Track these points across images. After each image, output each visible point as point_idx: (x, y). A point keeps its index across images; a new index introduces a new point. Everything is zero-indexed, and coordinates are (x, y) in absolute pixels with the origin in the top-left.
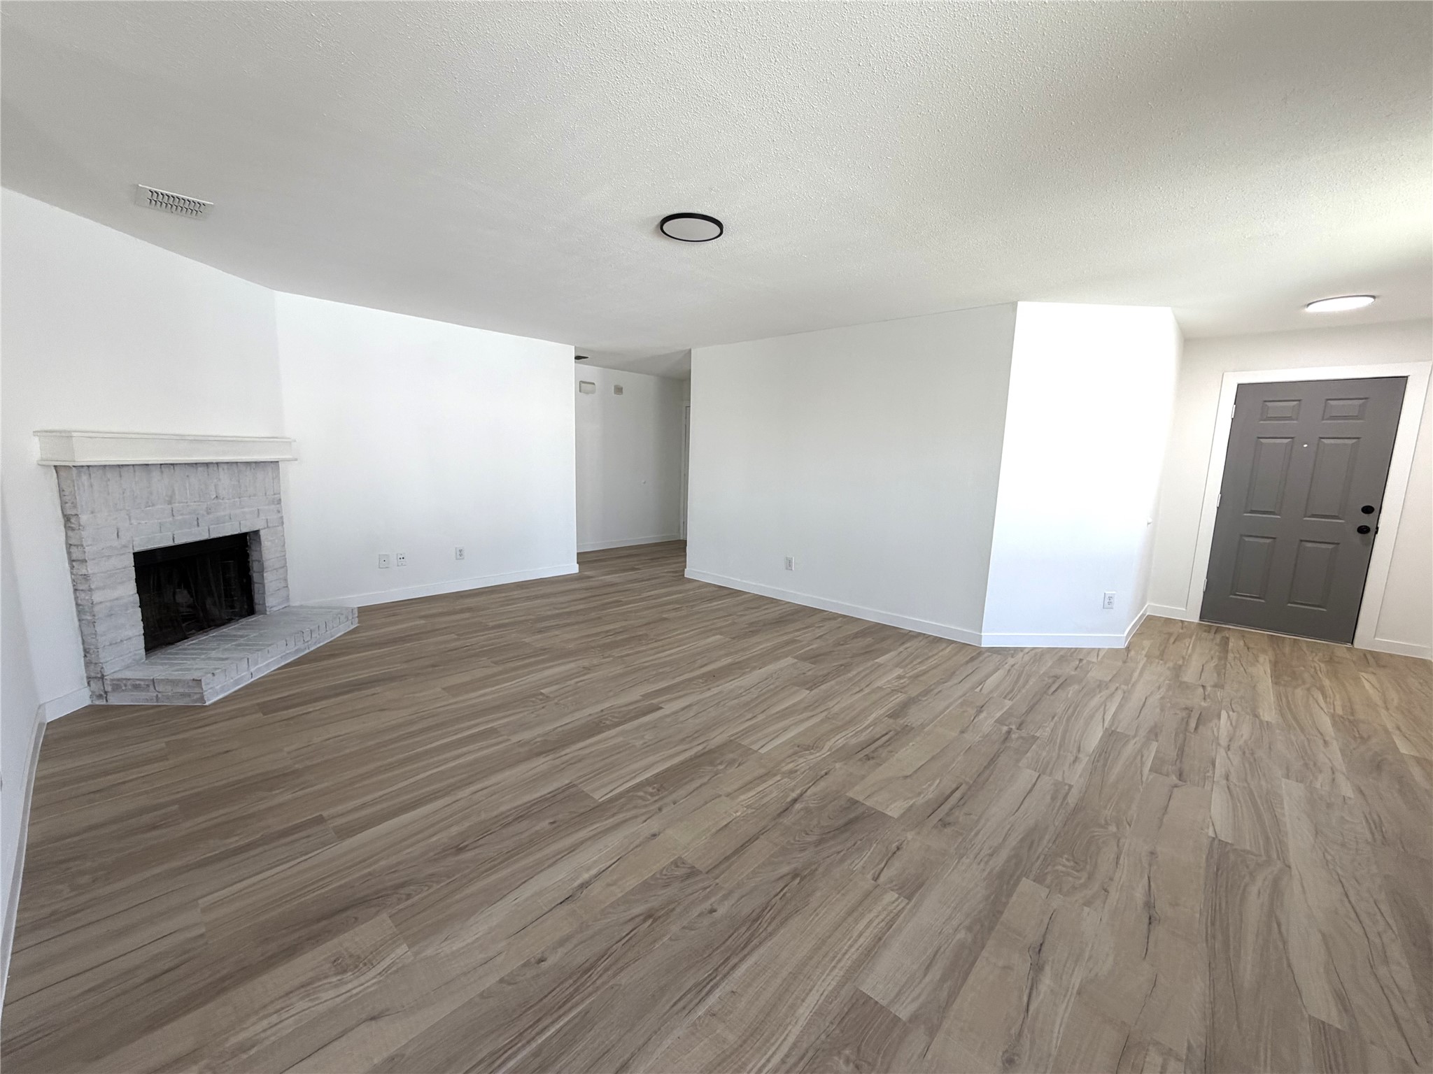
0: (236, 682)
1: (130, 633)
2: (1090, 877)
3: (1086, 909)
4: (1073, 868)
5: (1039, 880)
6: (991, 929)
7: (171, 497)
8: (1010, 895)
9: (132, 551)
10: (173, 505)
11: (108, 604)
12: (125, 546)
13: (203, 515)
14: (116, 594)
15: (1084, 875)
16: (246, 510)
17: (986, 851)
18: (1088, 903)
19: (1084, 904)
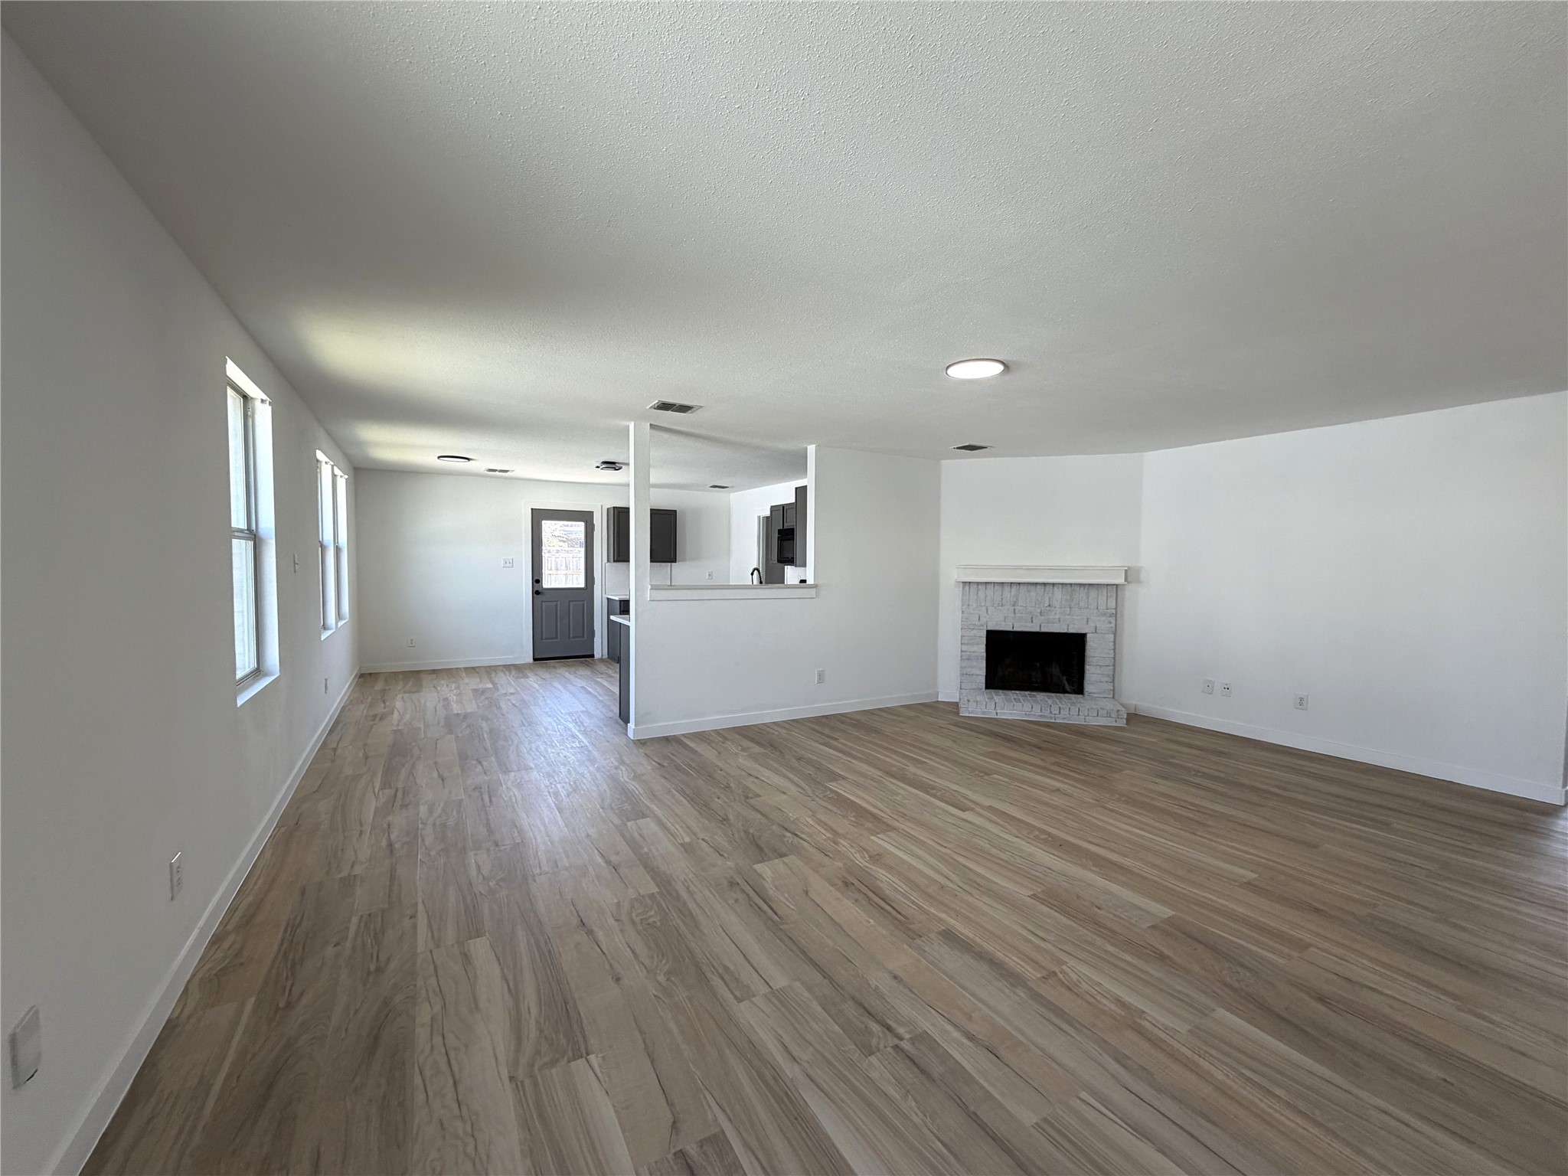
0: (983, 713)
1: (979, 672)
2: (633, 922)
3: (616, 901)
4: (646, 919)
5: (652, 896)
6: (639, 860)
7: (1015, 602)
8: (652, 878)
9: (986, 629)
10: (1017, 608)
11: (969, 653)
12: (982, 625)
13: (1037, 616)
14: (974, 649)
15: (637, 920)
16: (1075, 617)
17: (692, 888)
18: (618, 904)
19: (619, 902)
